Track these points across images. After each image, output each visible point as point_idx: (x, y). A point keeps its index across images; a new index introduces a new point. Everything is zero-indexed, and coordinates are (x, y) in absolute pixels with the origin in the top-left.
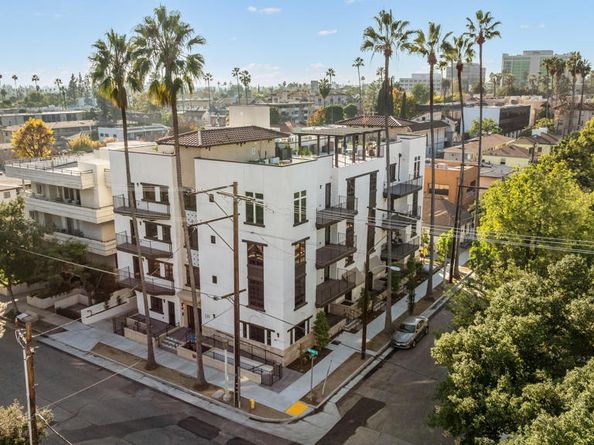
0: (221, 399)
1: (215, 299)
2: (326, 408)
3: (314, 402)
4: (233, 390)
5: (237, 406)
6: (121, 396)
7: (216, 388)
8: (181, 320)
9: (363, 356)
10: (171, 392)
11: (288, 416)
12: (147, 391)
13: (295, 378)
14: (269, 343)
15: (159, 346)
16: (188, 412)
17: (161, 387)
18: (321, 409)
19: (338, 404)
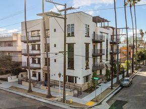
0: (57, 101)
1: (56, 54)
2: (102, 103)
3: (97, 101)
4: (63, 98)
5: (64, 102)
6: (15, 100)
7: (55, 97)
8: (42, 79)
9: (112, 89)
10: (37, 99)
11: (87, 106)
12: (27, 99)
13: (87, 95)
14: (76, 83)
15: (34, 87)
16: (43, 105)
17: (33, 97)
18: (100, 104)
19: (107, 102)
